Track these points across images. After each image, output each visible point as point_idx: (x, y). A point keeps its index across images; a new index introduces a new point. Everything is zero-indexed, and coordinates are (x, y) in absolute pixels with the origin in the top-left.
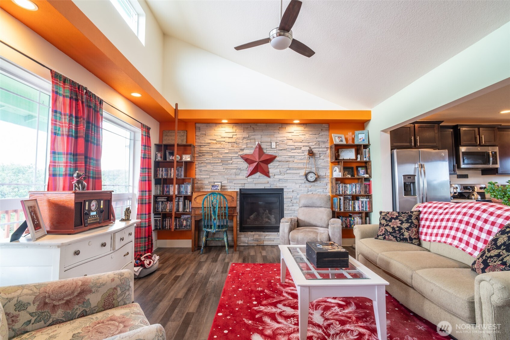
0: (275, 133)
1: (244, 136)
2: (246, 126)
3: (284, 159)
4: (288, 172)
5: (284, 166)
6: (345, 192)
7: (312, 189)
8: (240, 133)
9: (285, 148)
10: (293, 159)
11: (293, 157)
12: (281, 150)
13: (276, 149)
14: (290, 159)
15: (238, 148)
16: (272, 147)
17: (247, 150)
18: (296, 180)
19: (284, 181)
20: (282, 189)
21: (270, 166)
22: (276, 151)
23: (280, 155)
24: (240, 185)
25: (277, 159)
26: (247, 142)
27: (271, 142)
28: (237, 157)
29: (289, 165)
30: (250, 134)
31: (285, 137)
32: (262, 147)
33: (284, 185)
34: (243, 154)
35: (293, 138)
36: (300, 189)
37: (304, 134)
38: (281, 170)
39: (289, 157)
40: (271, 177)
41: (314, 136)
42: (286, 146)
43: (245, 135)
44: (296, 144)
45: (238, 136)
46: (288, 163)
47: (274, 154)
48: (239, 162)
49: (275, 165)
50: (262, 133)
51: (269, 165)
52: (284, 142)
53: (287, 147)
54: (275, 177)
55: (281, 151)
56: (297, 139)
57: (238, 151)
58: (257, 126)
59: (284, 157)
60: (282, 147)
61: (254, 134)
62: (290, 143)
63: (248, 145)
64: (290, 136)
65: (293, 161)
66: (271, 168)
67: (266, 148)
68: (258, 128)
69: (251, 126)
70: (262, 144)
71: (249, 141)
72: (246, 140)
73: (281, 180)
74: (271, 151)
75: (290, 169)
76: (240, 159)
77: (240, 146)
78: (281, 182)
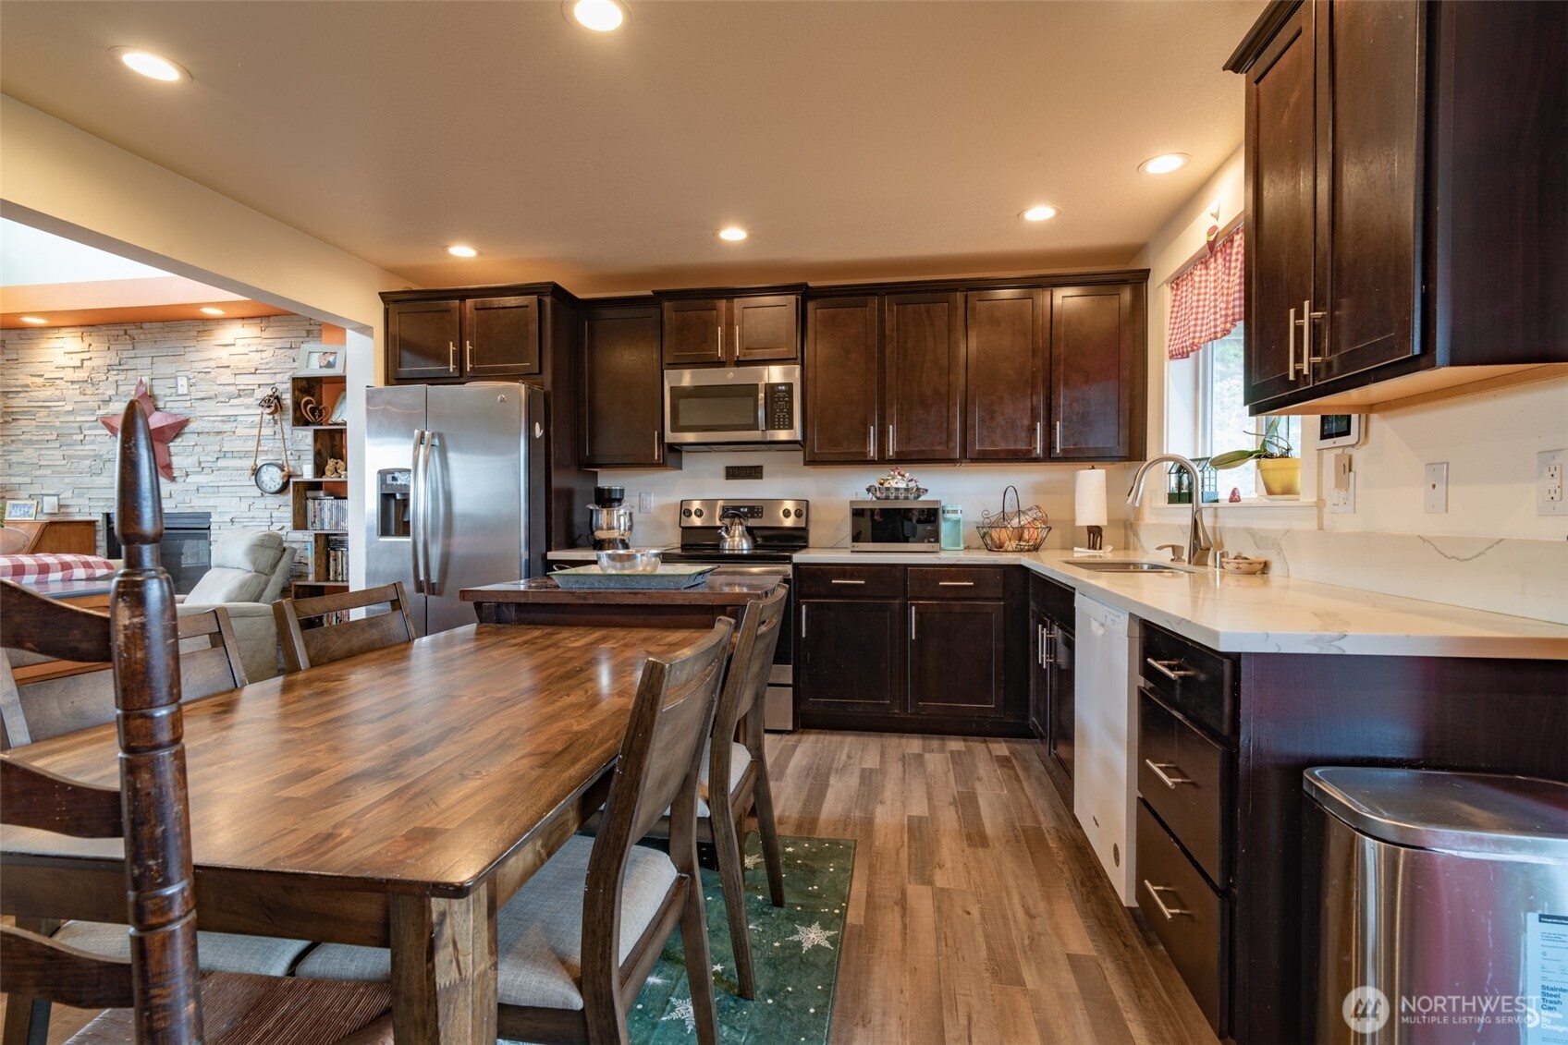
0: (187, 349)
1: (108, 362)
2: (115, 333)
3: (210, 425)
4: (221, 463)
5: (208, 448)
6: (337, 524)
7: (283, 515)
8: (99, 354)
9: (212, 393)
10: (234, 424)
11: (232, 419)
12: (203, 399)
13: (188, 398)
14: (227, 427)
15: (96, 398)
16: (180, 392)
17: (117, 401)
18: (242, 489)
19: (210, 490)
20: (208, 515)
21: (175, 446)
22: (188, 404)
23: (198, 414)
24: (102, 504)
25: (192, 426)
26: (117, 378)
27: (176, 378)
28: (95, 424)
29: (221, 446)
30: (126, 354)
31: (210, 359)
32: (157, 391)
33: (211, 502)
34: (108, 414)
35: (234, 362)
36: (251, 514)
37: (260, 348)
38: (202, 459)
39: (222, 421)
40: (178, 479)
41: (289, 352)
42: (215, 387)
43: (111, 358)
44: (240, 380)
45: (95, 363)
46: (220, 437)
47: (186, 413)
48: (99, 439)
49: (186, 444)
50: (153, 352)
51: (171, 444)
52: (208, 376)
53: (216, 389)
54: (190, 479)
55: (203, 403)
56: (241, 365)
57: (96, 404)
58: (140, 331)
59: (209, 421)
60: (204, 389)
61: (132, 353)
62: (226, 377)
63: (121, 389)
64: (223, 355)
65: (234, 432)
66: (177, 454)
67: (165, 396)
68: (142, 337)
69: (128, 332)
70: (155, 382)
71: (122, 377)
72: (115, 372)
73: (204, 490)
74: (177, 404)
75: (224, 455)
76: (102, 428)
77: (100, 391)
78: (203, 495)
